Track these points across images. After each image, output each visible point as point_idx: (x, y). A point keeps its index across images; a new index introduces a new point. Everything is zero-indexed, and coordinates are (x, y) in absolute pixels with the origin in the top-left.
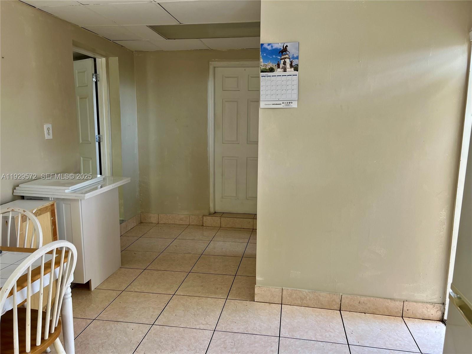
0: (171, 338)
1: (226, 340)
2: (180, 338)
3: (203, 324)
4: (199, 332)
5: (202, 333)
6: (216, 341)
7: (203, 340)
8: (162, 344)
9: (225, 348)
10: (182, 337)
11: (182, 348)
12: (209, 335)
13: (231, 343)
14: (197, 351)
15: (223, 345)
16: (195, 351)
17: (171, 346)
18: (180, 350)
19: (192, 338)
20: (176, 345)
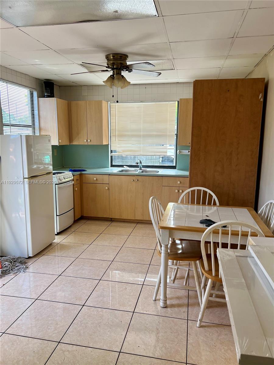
0: (101, 335)
1: (53, 331)
2: (93, 335)
3: (68, 351)
4: (75, 341)
5: (72, 340)
6: (62, 331)
7: (73, 332)
8: (109, 330)
9: (57, 324)
10: (91, 336)
11: (92, 325)
12: (67, 337)
13: (50, 328)
14: (80, 323)
15: (58, 327)
16: (82, 322)
17: (101, 328)
18: (93, 323)
19: (82, 335)
20: (97, 328)
